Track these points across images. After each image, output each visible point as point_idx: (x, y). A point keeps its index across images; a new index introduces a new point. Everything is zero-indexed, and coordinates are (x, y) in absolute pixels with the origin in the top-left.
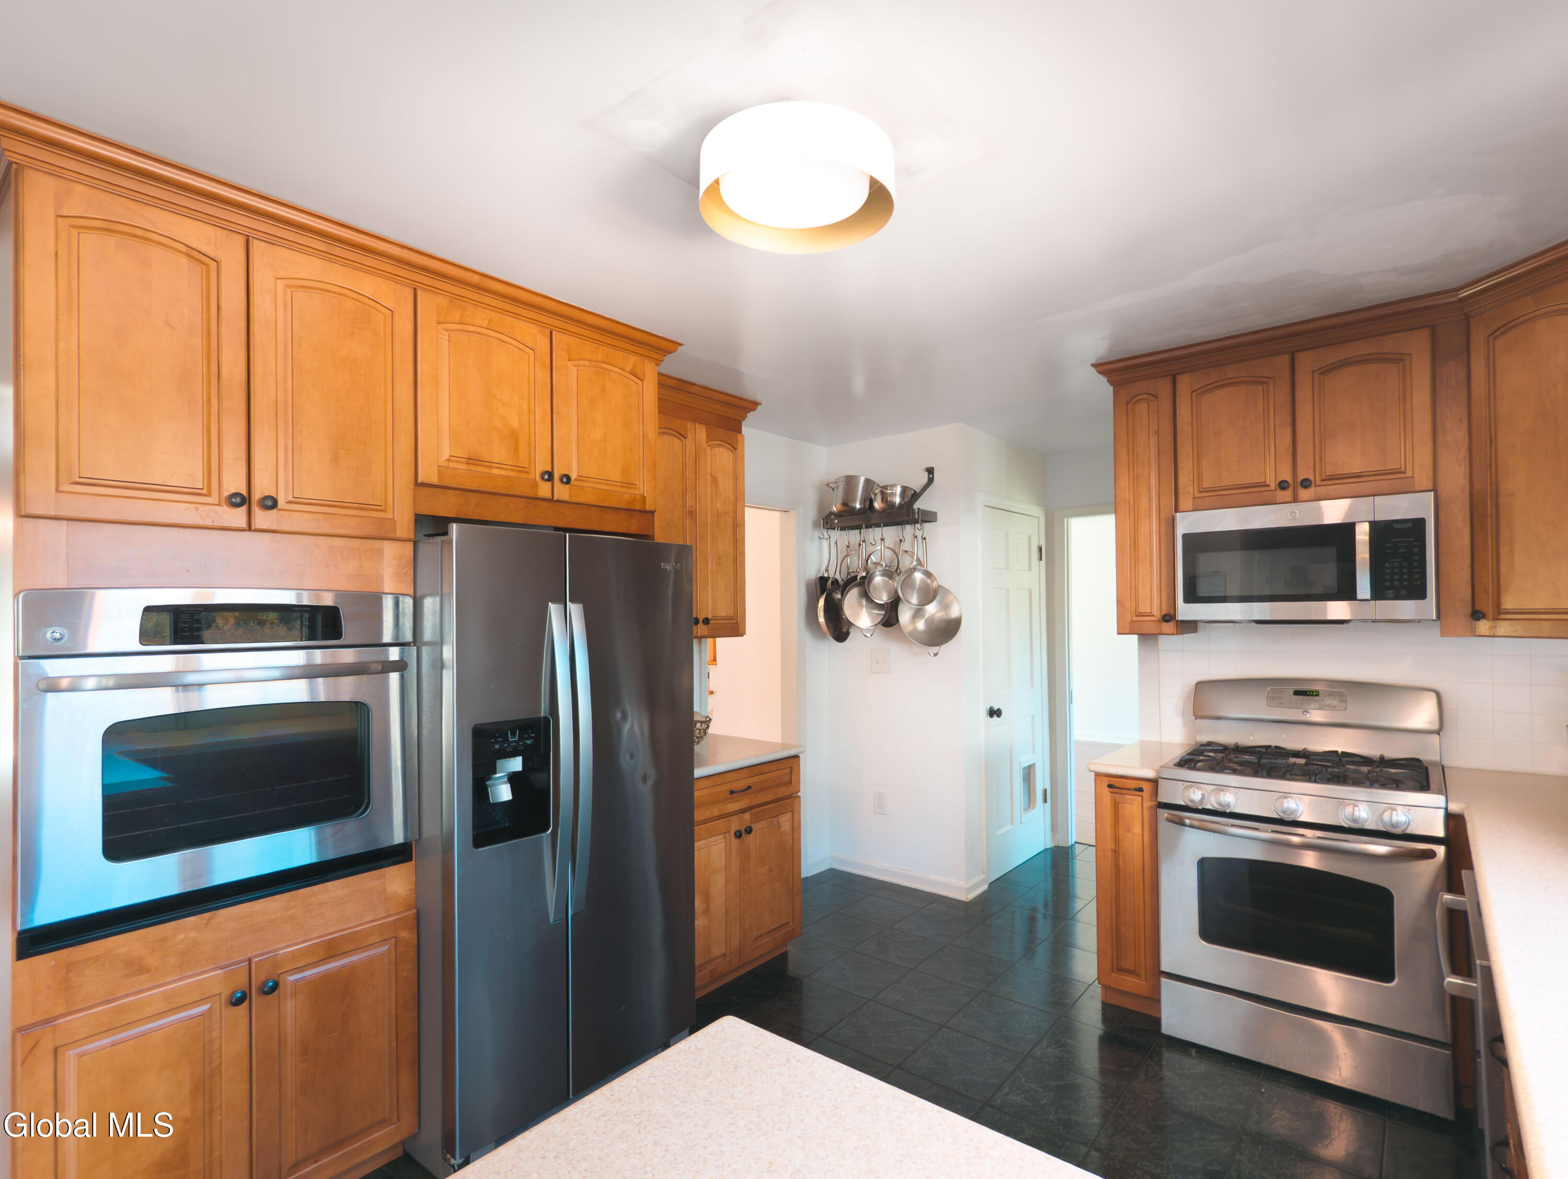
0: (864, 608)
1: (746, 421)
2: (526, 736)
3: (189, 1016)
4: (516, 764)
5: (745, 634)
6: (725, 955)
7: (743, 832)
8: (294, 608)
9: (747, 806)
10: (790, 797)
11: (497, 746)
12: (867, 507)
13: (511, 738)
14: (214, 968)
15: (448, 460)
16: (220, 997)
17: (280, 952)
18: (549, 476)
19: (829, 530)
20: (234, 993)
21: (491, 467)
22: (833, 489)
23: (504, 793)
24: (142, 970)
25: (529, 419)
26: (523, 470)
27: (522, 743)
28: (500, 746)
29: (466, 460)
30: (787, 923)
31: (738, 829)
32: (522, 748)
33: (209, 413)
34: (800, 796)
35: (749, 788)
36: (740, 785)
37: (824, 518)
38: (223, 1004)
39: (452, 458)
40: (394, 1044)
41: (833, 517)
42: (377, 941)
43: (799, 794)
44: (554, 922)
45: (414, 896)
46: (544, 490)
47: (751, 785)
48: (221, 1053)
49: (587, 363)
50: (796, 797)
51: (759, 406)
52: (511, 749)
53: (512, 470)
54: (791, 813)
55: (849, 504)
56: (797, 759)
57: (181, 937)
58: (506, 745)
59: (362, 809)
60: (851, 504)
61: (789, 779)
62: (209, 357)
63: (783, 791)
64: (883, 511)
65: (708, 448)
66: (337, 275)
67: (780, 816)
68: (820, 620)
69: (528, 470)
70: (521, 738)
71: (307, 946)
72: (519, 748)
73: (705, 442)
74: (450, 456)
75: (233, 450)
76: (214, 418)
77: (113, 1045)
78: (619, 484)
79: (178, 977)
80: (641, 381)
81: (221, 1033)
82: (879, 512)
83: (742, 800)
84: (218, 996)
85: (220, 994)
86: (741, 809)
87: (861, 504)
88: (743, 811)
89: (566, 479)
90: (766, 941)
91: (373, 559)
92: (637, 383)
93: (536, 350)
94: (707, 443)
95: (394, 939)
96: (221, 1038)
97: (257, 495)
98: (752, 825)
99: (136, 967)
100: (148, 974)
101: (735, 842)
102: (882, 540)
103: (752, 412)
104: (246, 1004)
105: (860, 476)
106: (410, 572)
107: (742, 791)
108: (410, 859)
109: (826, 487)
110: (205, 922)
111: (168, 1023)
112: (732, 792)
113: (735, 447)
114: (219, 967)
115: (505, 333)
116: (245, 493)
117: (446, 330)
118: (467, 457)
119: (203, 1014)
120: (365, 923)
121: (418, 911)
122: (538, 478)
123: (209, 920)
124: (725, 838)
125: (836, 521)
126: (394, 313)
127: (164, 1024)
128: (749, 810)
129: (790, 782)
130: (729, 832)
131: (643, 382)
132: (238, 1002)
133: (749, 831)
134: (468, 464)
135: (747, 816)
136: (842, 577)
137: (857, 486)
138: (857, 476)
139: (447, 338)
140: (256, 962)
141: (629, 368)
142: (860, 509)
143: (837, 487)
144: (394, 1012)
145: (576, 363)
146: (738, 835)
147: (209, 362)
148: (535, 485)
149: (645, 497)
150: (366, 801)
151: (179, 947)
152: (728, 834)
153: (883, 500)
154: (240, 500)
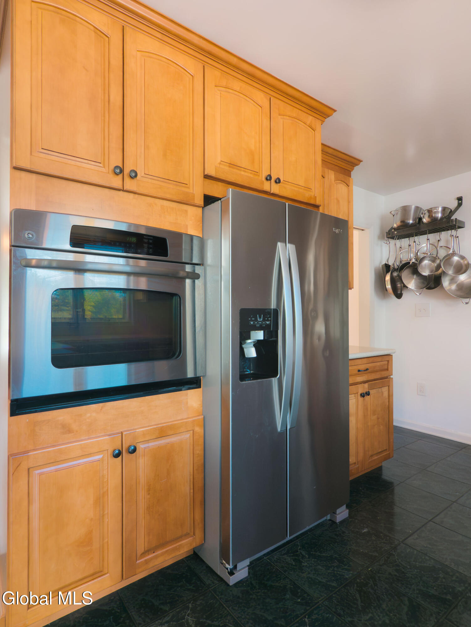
0: (414, 279)
1: (353, 171)
2: (266, 319)
3: (92, 460)
4: (259, 335)
5: (353, 288)
6: (355, 463)
7: (365, 394)
8: (145, 237)
9: (366, 380)
10: (387, 378)
11: (252, 323)
12: (417, 222)
13: (259, 319)
14: (104, 435)
15: (220, 164)
16: (108, 452)
17: (137, 430)
18: (269, 178)
19: (389, 239)
20: (114, 450)
21: (241, 170)
22: (394, 215)
23: (252, 352)
24: (70, 431)
25: (259, 145)
26: (256, 173)
27: (264, 323)
28: (253, 323)
29: (229, 164)
30: (386, 450)
31: (363, 392)
32: (264, 326)
33: (104, 121)
34: (392, 378)
35: (367, 369)
36: (362, 367)
37: (387, 232)
38: (109, 456)
39: (222, 162)
40: (192, 491)
41: (393, 230)
42: (184, 431)
43: (391, 377)
44: (280, 431)
45: (202, 408)
46: (266, 186)
47: (368, 368)
48: (108, 482)
49: (288, 118)
50: (389, 378)
51: (361, 163)
52: (259, 326)
53: (251, 173)
54: (388, 387)
55: (405, 221)
56: (390, 356)
57: (89, 415)
58: (256, 323)
59: (176, 356)
60: (407, 221)
61: (387, 368)
62: (104, 90)
63: (384, 374)
64: (428, 224)
65: (335, 184)
66: (167, 52)
67: (382, 388)
68: (387, 287)
69: (258, 174)
70: (264, 320)
71: (150, 429)
72: (263, 326)
73: (334, 181)
74: (221, 161)
75: (115, 144)
76: (106, 124)
77: (57, 471)
78: (303, 188)
79: (87, 438)
80: (314, 131)
81: (108, 472)
82: (426, 224)
83: (364, 376)
84: (107, 451)
85: (108, 450)
86: (363, 381)
87: (413, 220)
88: (365, 382)
89: (278, 181)
90: (375, 458)
91: (183, 215)
92: (312, 132)
93: (263, 108)
94: (335, 181)
95: (192, 431)
96: (108, 475)
97: (127, 171)
98: (369, 391)
99: (67, 429)
100: (72, 434)
101: (361, 399)
102: (428, 239)
103: (357, 166)
104: (121, 457)
105: (412, 205)
106: (201, 225)
107: (364, 371)
108: (200, 387)
109: (390, 214)
110: (101, 408)
111: (84, 462)
112: (359, 371)
113: (349, 185)
114: (107, 435)
115: (248, 96)
116: (121, 166)
117: (219, 90)
118: (229, 163)
119: (99, 460)
120: (178, 420)
121: (204, 417)
122: (264, 179)
123: (102, 407)
124: (355, 396)
125: (396, 232)
126: (194, 77)
127: (80, 463)
128: (367, 382)
129: (388, 370)
130: (357, 393)
131: (315, 131)
132: (117, 456)
133: (368, 394)
134: (229, 167)
135: (366, 385)
136: (397, 264)
137: (410, 211)
138: (409, 206)
139: (219, 95)
140: (125, 434)
141: (308, 123)
142: (412, 224)
143: (397, 214)
144: (192, 473)
145: (282, 117)
146: (363, 395)
147: (104, 93)
148: (262, 183)
149: (316, 197)
150: (178, 351)
151: (88, 420)
152: (357, 394)
153: (429, 216)
154: (119, 171)
